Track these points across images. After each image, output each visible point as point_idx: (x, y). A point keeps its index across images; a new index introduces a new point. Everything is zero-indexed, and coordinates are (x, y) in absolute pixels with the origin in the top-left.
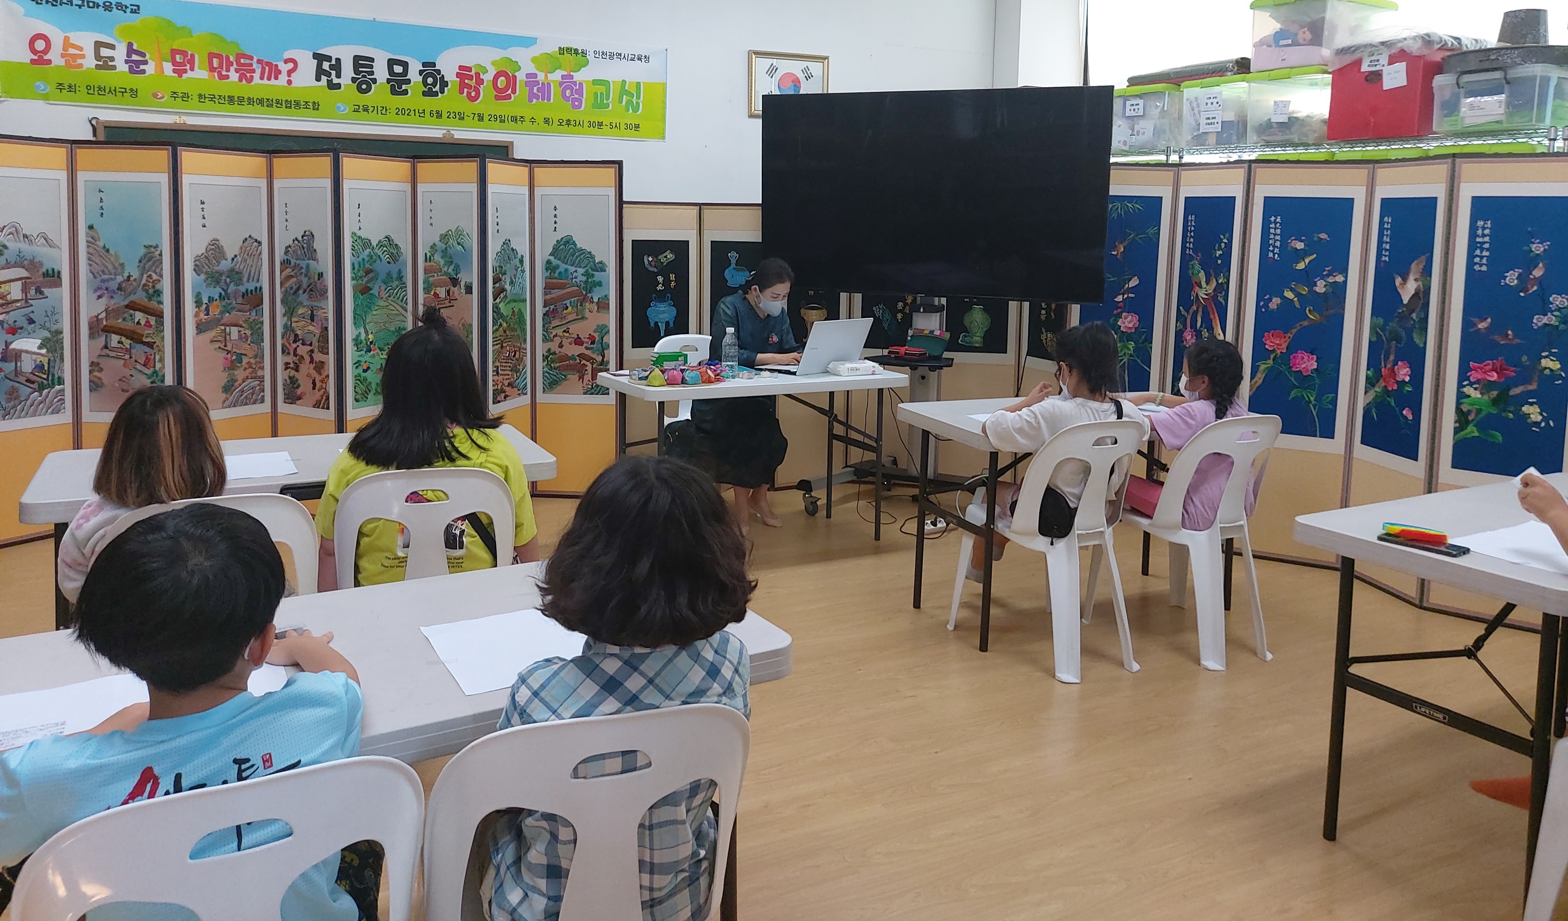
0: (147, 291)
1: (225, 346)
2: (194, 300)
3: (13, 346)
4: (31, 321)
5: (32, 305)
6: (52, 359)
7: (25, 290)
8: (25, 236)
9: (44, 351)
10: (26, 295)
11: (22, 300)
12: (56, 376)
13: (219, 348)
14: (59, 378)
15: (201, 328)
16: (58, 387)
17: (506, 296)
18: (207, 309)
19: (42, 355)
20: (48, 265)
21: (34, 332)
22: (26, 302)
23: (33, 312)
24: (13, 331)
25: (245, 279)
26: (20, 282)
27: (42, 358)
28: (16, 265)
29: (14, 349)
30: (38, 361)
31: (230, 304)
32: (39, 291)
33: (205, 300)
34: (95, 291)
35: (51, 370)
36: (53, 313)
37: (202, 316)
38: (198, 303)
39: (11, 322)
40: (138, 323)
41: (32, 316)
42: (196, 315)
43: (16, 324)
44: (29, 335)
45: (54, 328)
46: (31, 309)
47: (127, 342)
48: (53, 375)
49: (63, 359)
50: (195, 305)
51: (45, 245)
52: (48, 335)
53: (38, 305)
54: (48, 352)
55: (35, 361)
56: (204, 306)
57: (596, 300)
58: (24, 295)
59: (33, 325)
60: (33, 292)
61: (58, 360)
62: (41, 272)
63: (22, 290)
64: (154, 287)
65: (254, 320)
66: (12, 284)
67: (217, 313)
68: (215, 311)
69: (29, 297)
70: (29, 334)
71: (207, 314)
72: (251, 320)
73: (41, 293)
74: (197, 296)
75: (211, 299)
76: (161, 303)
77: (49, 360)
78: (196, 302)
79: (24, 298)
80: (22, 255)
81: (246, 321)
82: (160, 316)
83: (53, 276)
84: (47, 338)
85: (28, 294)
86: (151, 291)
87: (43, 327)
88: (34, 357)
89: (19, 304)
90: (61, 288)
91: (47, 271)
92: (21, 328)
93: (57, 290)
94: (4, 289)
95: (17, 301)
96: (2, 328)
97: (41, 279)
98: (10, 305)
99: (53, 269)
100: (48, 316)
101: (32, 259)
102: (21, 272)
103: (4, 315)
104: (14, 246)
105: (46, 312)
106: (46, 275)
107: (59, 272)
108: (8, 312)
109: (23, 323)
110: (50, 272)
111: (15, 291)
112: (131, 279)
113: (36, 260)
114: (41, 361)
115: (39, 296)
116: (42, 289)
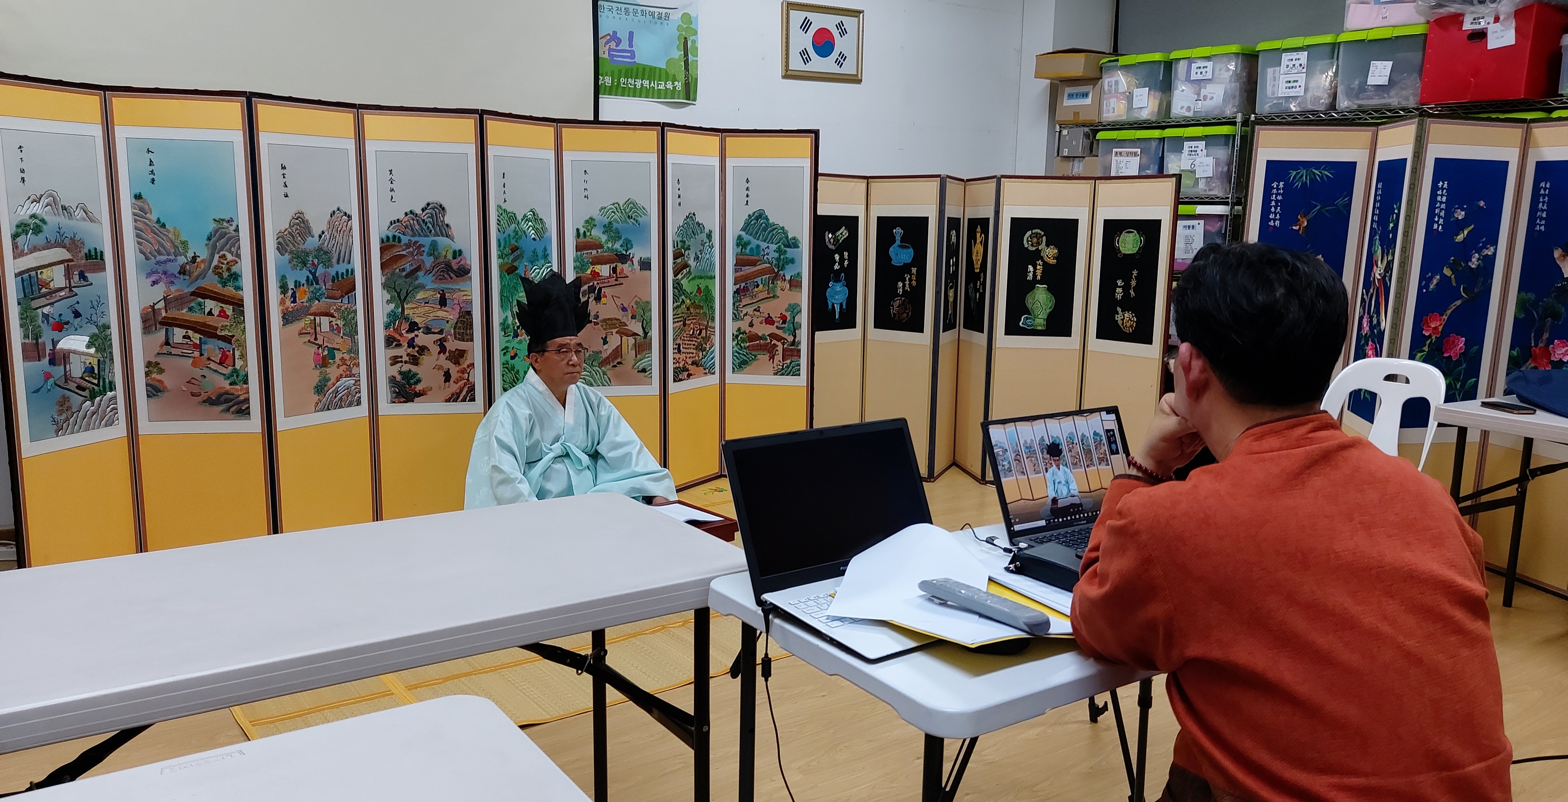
0: (220, 275)
1: (316, 339)
2: (279, 285)
3: (58, 347)
4: (77, 314)
5: (76, 295)
6: (102, 359)
7: (68, 275)
8: (64, 208)
9: (92, 351)
10: (70, 282)
11: (66, 287)
12: (107, 381)
13: (309, 340)
14: (111, 383)
15: (288, 318)
16: (110, 394)
17: (689, 272)
18: (294, 295)
20: (89, 245)
21: (81, 327)
22: (71, 290)
23: (78, 303)
24: (60, 326)
25: (334, 260)
26: (62, 266)
27: (91, 360)
28: (56, 245)
29: (62, 349)
31: (320, 289)
33: (291, 285)
34: (147, 276)
35: (102, 373)
36: (99, 304)
37: (288, 303)
38: (283, 288)
39: (57, 316)
40: (210, 313)
41: (77, 307)
42: (282, 302)
43: (62, 318)
44: (76, 331)
45: (101, 322)
46: (75, 299)
47: (196, 337)
48: (104, 379)
49: (113, 360)
50: (279, 290)
51: (82, 220)
52: (97, 331)
54: (97, 351)
56: (290, 292)
57: (788, 278)
58: (67, 281)
59: (79, 319)
61: (107, 360)
62: (83, 253)
63: (65, 276)
64: (229, 269)
65: (346, 309)
66: (55, 268)
67: (304, 300)
68: (303, 299)
70: (76, 329)
71: (294, 302)
72: (343, 308)
74: (282, 280)
75: (297, 284)
76: (239, 288)
77: (99, 361)
78: (281, 287)
79: (68, 285)
80: (62, 231)
81: (337, 310)
82: (238, 305)
83: (95, 258)
84: (93, 335)
86: (226, 275)
87: (90, 321)
89: (62, 294)
90: (104, 273)
91: (89, 251)
92: (67, 323)
93: (101, 274)
94: (45, 275)
95: (61, 289)
96: (48, 323)
97: (84, 261)
98: (54, 295)
99: (96, 249)
100: (93, 308)
101: (73, 236)
102: (61, 254)
103: (49, 307)
104: (53, 220)
105: (92, 302)
106: (88, 256)
107: (102, 252)
108: (52, 304)
109: (68, 316)
110: (93, 253)
111: (57, 277)
112: (198, 260)
113: (77, 238)
114: (90, 363)
115: (83, 283)
116: (86, 275)
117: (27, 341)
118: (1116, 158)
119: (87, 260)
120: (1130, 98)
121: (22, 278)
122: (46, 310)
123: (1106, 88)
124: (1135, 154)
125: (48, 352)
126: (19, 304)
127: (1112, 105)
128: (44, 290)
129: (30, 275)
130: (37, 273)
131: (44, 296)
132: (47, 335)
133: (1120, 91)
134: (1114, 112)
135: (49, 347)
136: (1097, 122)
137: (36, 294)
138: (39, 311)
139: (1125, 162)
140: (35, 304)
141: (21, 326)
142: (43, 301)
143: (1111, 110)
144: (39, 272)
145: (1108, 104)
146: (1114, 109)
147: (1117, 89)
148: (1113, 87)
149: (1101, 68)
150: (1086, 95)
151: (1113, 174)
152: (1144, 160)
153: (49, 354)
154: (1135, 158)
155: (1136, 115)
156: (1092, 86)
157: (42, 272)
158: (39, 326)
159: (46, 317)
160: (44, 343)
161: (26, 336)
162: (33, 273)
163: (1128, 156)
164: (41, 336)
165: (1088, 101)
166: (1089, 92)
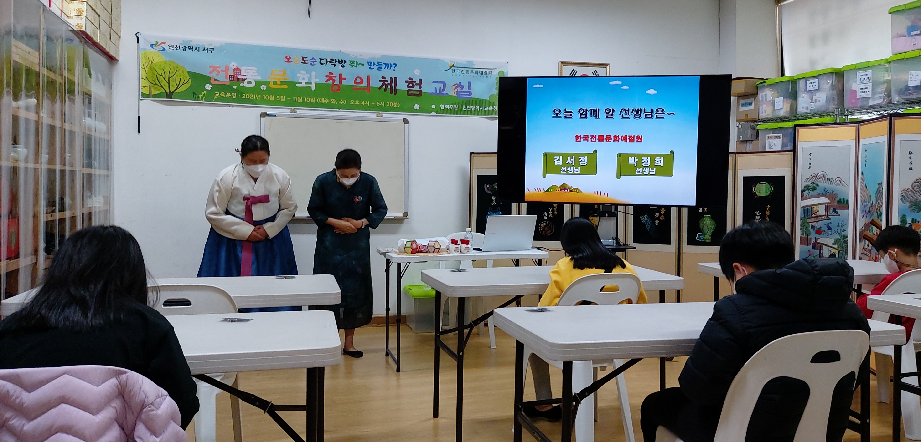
0: (877, 212)
2: (900, 220)
3: (818, 241)
4: (829, 228)
5: (830, 219)
7: (827, 209)
8: (829, 179)
9: (836, 246)
11: (825, 215)
19: (835, 249)
20: (840, 197)
21: (831, 234)
22: (827, 217)
23: (831, 223)
24: (819, 232)
26: (824, 205)
28: (824, 195)
29: (819, 243)
30: (833, 251)
32: (835, 211)
33: (909, 221)
34: (862, 213)
36: (843, 225)
39: (818, 227)
41: (830, 225)
43: (822, 229)
45: (843, 233)
46: (829, 221)
47: (870, 245)
49: (847, 253)
51: (839, 185)
52: (839, 237)
53: (834, 219)
54: (838, 247)
55: (830, 251)
58: (826, 213)
59: (830, 231)
60: (831, 211)
61: (844, 253)
62: (836, 200)
63: (825, 210)
64: (880, 210)
66: (820, 206)
69: (829, 214)
70: (828, 235)
73: (836, 212)
74: (903, 217)
75: (914, 221)
76: (881, 221)
77: (839, 252)
79: (826, 214)
80: (826, 190)
83: (844, 203)
84: (838, 239)
85: (829, 212)
86: (879, 213)
87: (836, 232)
88: (830, 249)
89: (823, 218)
90: (847, 211)
91: (840, 199)
92: (824, 231)
93: (845, 211)
94: (815, 208)
95: (823, 216)
96: (814, 230)
97: (836, 204)
98: (818, 218)
99: (844, 199)
100: (839, 226)
101: (832, 192)
102: (825, 200)
103: (815, 223)
104: (822, 184)
105: (838, 223)
106: (839, 202)
107: (847, 201)
108: (817, 222)
109: (824, 228)
110: (842, 201)
111: (822, 211)
112: (873, 205)
113: (834, 193)
114: (834, 252)
115: (836, 214)
116: (837, 210)
117: (803, 236)
118: (769, 140)
119: (838, 203)
120: (773, 103)
121: (804, 209)
122: (813, 224)
123: (760, 99)
124: (779, 137)
125: (812, 243)
126: (801, 219)
127: (764, 109)
128: (813, 215)
129: (808, 208)
130: (811, 208)
131: (814, 217)
132: (813, 236)
133: (768, 100)
134: (765, 113)
135: (813, 240)
136: (758, 119)
137: (810, 216)
138: (810, 224)
139: (774, 142)
140: (808, 221)
141: (801, 229)
142: (813, 220)
143: (764, 112)
144: (812, 207)
145: (762, 108)
146: (765, 111)
147: (766, 99)
148: (764, 98)
149: (757, 88)
150: (750, 104)
151: (767, 150)
152: (785, 141)
153: (813, 244)
154: (779, 140)
155: (777, 114)
156: (754, 99)
157: (813, 207)
158: (809, 231)
159: (813, 227)
160: (811, 239)
161: (802, 234)
162: (809, 207)
163: (775, 138)
164: (809, 235)
165: (752, 107)
166: (752, 102)
